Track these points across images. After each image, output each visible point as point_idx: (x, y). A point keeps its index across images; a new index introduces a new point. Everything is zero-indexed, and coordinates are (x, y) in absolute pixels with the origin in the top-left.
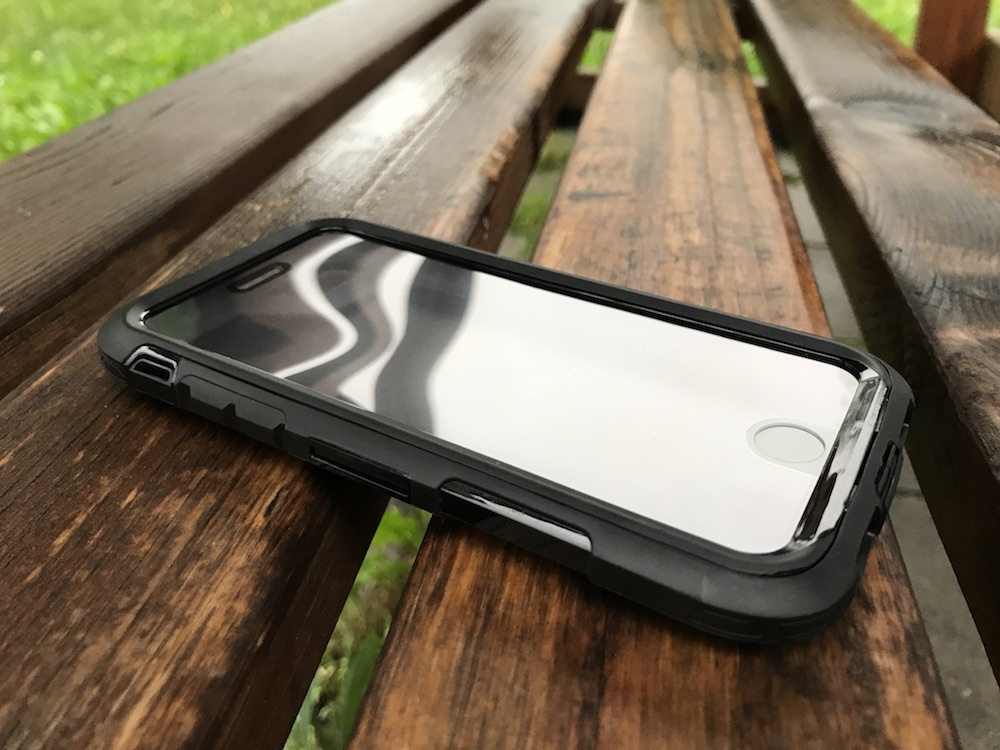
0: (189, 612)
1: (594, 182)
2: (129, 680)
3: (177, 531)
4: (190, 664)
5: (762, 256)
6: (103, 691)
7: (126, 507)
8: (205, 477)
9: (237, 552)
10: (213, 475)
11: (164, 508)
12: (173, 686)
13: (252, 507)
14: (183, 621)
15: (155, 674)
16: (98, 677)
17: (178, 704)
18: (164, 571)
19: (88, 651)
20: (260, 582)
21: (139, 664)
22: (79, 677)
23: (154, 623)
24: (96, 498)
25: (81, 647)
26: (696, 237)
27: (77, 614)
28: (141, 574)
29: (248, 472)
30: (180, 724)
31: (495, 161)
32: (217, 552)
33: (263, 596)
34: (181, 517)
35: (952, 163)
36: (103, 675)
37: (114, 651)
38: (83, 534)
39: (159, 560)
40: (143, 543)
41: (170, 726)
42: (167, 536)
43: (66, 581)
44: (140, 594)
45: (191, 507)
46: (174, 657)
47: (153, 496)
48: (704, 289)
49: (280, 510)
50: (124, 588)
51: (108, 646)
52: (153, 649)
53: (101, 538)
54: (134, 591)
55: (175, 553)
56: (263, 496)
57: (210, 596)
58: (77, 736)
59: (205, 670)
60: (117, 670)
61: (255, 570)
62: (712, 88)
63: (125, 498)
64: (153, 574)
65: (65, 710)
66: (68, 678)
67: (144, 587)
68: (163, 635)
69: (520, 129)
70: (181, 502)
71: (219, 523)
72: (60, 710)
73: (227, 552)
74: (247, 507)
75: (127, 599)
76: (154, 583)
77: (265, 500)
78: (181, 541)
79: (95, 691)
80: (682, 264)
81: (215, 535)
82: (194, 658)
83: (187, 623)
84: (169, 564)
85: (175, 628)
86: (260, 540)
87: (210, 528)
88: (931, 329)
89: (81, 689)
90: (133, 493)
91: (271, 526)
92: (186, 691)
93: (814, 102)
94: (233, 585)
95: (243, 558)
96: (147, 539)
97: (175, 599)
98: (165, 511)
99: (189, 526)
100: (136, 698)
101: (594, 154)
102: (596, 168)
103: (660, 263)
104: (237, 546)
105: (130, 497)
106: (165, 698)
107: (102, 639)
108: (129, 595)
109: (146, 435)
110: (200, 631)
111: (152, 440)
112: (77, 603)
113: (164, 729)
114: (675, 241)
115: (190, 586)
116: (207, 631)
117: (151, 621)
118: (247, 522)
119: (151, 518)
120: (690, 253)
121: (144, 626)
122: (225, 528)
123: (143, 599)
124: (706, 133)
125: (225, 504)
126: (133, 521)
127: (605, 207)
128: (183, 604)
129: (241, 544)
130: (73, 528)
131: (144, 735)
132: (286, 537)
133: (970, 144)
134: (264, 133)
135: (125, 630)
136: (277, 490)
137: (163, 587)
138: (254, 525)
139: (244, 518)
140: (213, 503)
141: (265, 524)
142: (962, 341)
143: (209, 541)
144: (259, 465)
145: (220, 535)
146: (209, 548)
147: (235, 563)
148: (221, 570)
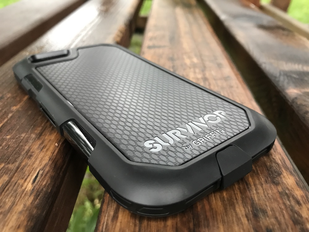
1: (156, 43)
8: (3, 167)
9: (19, 203)
10: (6, 166)
13: (26, 180)
20: (31, 217)
26: (195, 60)
29: (23, 164)
31: (118, 36)
32: (9, 204)
33: (32, 224)
49: (39, 181)
56: (31, 175)
57: (5, 228)
61: (27, 212)
69: (126, 25)
71: (10, 189)
73: (13, 204)
74: (23, 181)
77: (32, 176)
81: (8, 195)
86: (30, 197)
87: (5, 193)
91: (35, 189)
93: (223, 18)
94: (17, 221)
95: (22, 206)
101: (154, 34)
102: (155, 38)
103: (184, 69)
104: (18, 201)
114: (188, 62)
118: (23, 188)
120: (194, 66)
122: (12, 192)
125: (13, 179)
127: (160, 51)
129: (21, 199)
132: (41, 195)
136: (37, 171)
138: (26, 190)
139: (22, 186)
140: (7, 180)
141: (32, 188)
142: (296, 93)
143: (5, 199)
144: (29, 160)
145: (10, 195)
146: (5, 202)
147: (18, 209)
148: (11, 214)
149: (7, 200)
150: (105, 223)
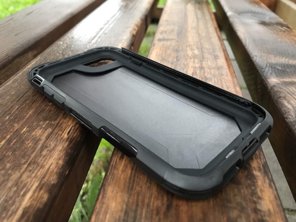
0: (44, 164)
1: (165, 36)
2: (26, 184)
3: (39, 140)
4: (45, 179)
5: (216, 57)
6: (18, 189)
7: (23, 133)
8: (48, 123)
9: (59, 145)
10: (50, 123)
11: (35, 133)
12: (40, 186)
13: (63, 132)
14: (42, 167)
15: (34, 183)
16: (16, 184)
17: (42, 191)
18: (36, 152)
19: (12, 177)
20: (67, 154)
21: (29, 180)
22: (10, 184)
23: (34, 167)
24: (13, 130)
25: (10, 175)
26: (196, 52)
27: (8, 165)
28: (29, 153)
29: (61, 122)
30: (43, 198)
31: (135, 29)
32: (53, 145)
33: (68, 159)
34: (41, 135)
35: (270, 31)
36: (17, 184)
37: (21, 176)
38: (9, 141)
39: (34, 149)
40: (29, 144)
41: (40, 198)
42: (36, 141)
43: (5, 156)
44: (29, 159)
45: (44, 132)
46: (40, 177)
47: (31, 129)
48: (199, 67)
49: (72, 133)
50: (23, 157)
51: (19, 175)
52: (34, 175)
53: (16, 142)
54: (26, 158)
55: (39, 146)
56: (66, 129)
57: (51, 159)
58: (10, 202)
59: (50, 181)
60: (22, 182)
61: (65, 151)
62: (199, 9)
63: (22, 130)
64: (33, 152)
65: (6, 194)
66: (6, 185)
67: (30, 157)
68: (36, 171)
69: (142, 20)
70: (40, 131)
71: (53, 137)
72: (4, 194)
73: (56, 145)
74: (62, 132)
75: (24, 160)
76: (33, 155)
77: (67, 130)
78: (41, 142)
79: (15, 188)
80: (192, 60)
81: (52, 140)
82: (46, 178)
83: (44, 168)
84: (37, 150)
85: (40, 169)
87: (50, 139)
88: (266, 79)
89: (10, 188)
90: (25, 128)
91: (70, 138)
92: (44, 188)
93: (229, 13)
94: (58, 156)
95: (61, 147)
96: (30, 142)
97: (40, 160)
98: (36, 134)
99: (43, 138)
100: (28, 190)
101: (165, 28)
102: (166, 32)
103: (186, 60)
104: (59, 144)
105: (24, 130)
106: (38, 189)
107: (17, 172)
108: (25, 159)
109: (29, 111)
110: (48, 169)
111: (31, 112)
112: (8, 162)
113: (38, 199)
114: (190, 53)
115: (44, 156)
116: (50, 170)
117: (32, 167)
118: (62, 137)
119: (31, 136)
120: (195, 57)
121: (30, 168)
122: (55, 139)
123: (30, 160)
124: (198, 22)
125: (55, 131)
126: (26, 137)
127: (169, 43)
128: (42, 162)
129: (60, 143)
130: (6, 139)
131: (31, 201)
132: (74, 141)
133: (276, 26)
134: (63, 21)
135: (24, 170)
136: (71, 127)
137: (36, 157)
138: (64, 138)
139: (61, 135)
140: (51, 131)
141: (68, 137)
142: (275, 82)
143: (50, 142)
144: (65, 119)
145: (53, 140)
146: (50, 144)
147: (58, 149)
148: (54, 151)
149: (52, 143)
150: (115, 161)
